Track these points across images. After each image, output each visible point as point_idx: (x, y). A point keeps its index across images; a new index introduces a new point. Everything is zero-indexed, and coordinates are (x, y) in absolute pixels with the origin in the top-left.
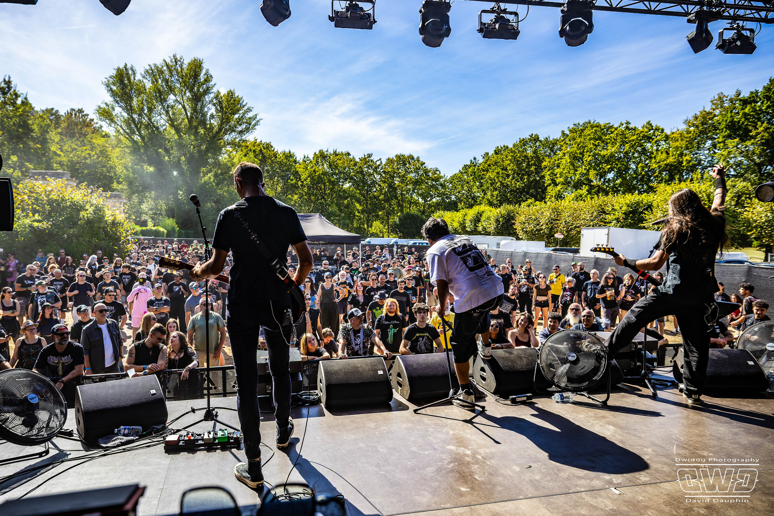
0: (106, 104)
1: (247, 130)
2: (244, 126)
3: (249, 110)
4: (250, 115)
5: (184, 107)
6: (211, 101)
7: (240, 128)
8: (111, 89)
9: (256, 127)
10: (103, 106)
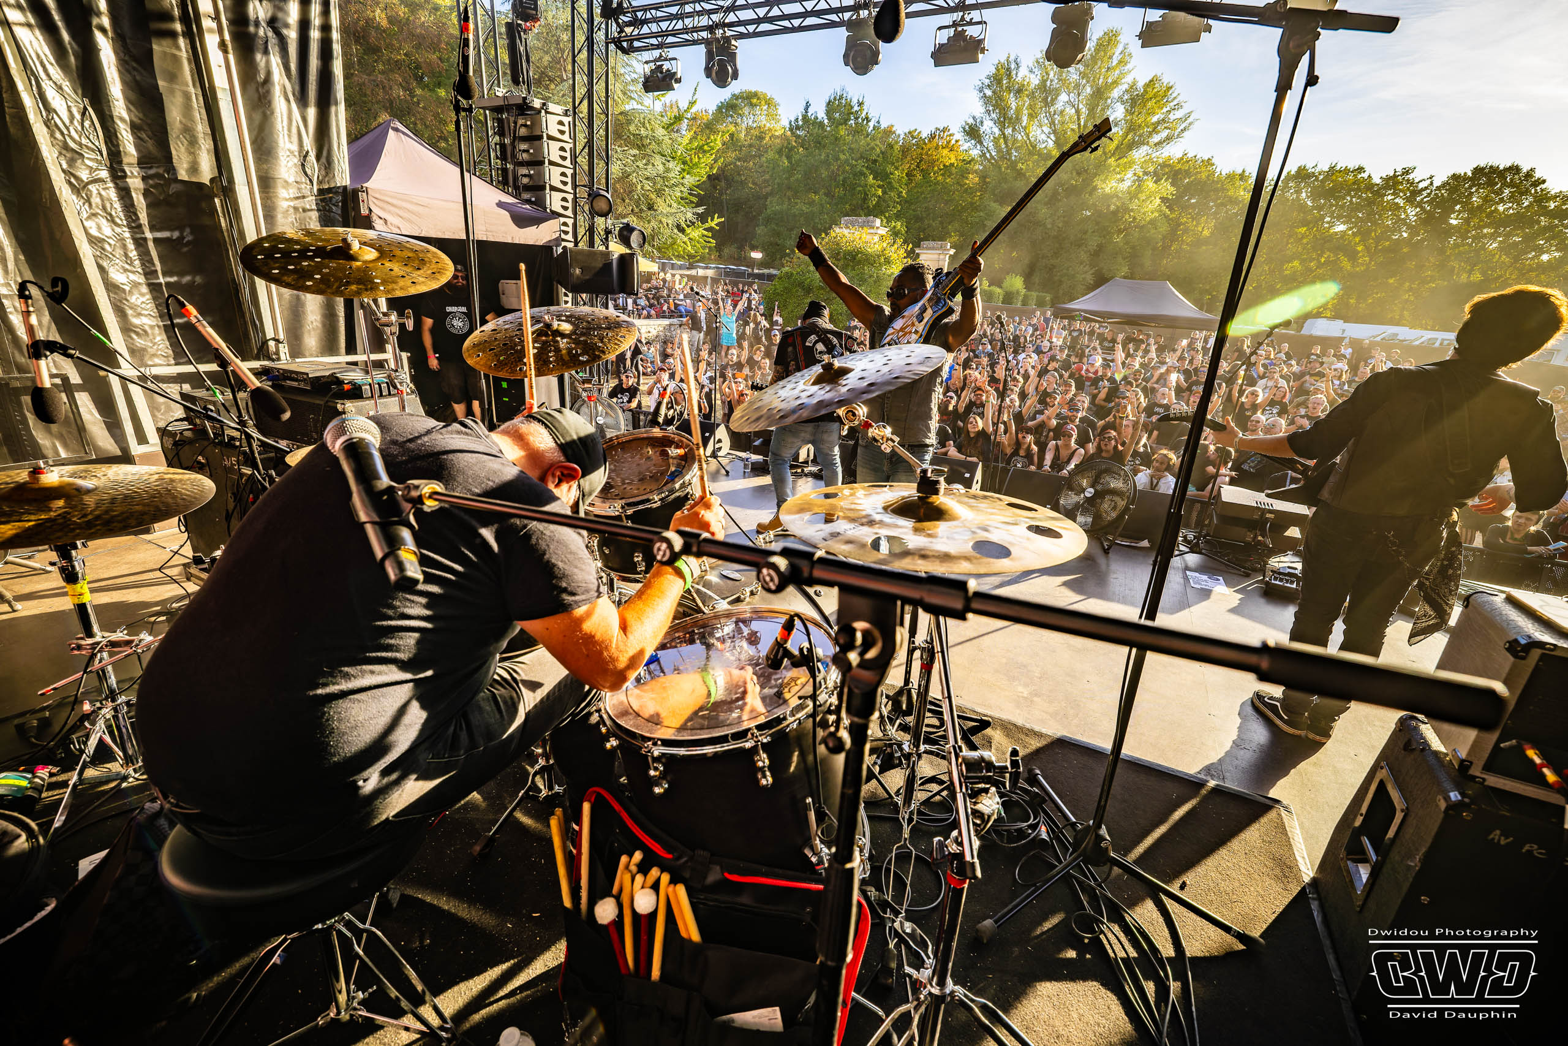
0: (974, 118)
1: (1169, 139)
2: (1164, 134)
3: (1179, 106)
4: (1179, 114)
5: (1078, 112)
6: (1121, 99)
7: (1156, 138)
8: (985, 96)
9: (1185, 134)
10: (971, 121)
